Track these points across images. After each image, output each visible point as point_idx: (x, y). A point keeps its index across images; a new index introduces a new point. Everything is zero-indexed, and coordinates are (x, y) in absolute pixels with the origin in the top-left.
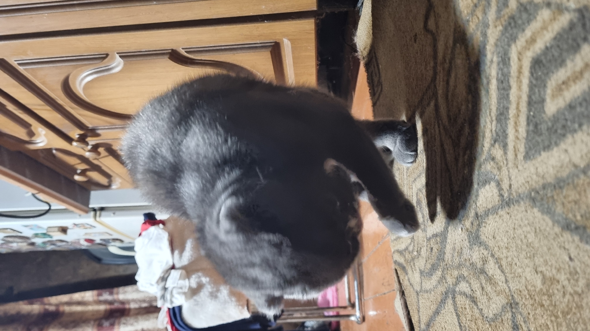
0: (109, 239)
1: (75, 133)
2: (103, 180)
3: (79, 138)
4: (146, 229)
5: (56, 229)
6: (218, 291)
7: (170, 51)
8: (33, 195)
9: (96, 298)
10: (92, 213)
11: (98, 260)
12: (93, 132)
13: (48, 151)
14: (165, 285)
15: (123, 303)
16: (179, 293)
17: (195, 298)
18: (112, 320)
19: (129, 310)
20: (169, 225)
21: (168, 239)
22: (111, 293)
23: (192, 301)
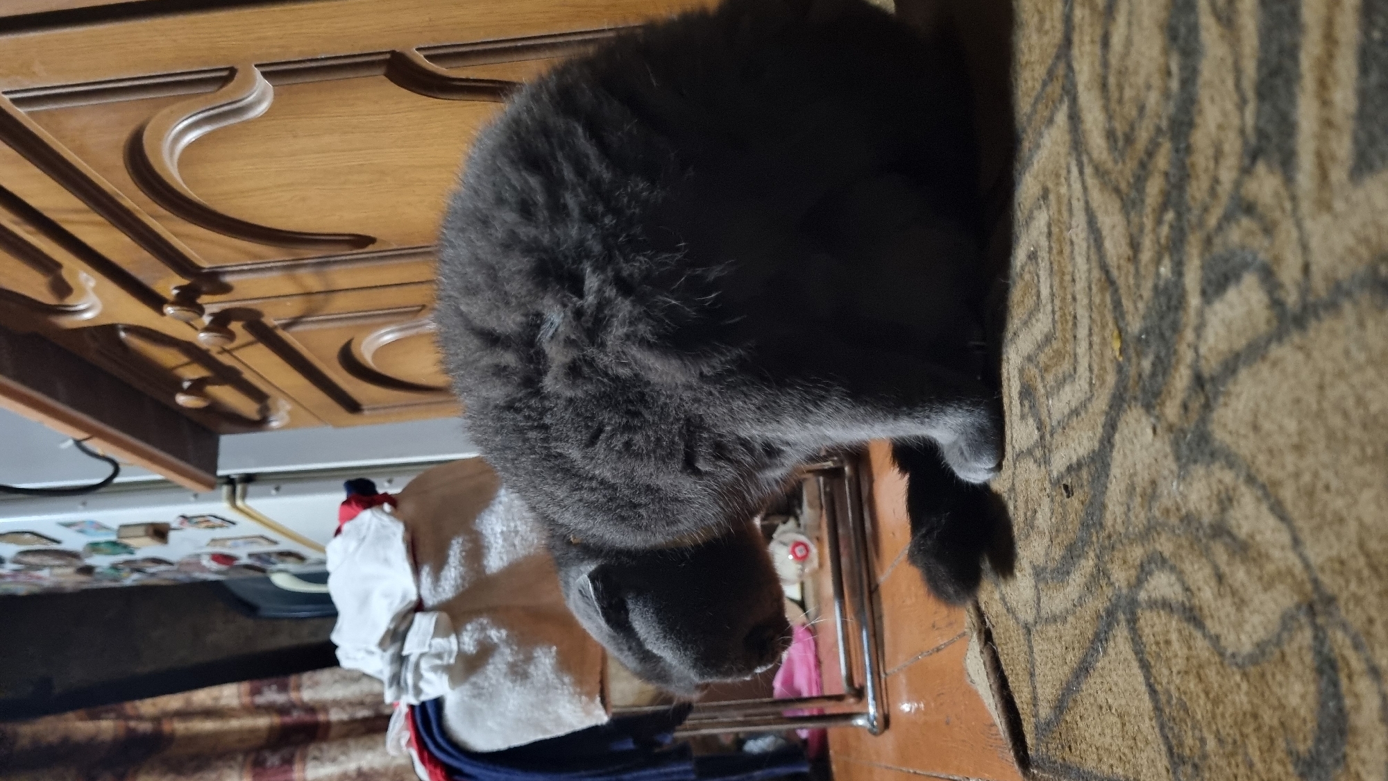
0: (269, 554)
1: (169, 284)
2: (246, 407)
3: (178, 295)
4: (351, 517)
5: (141, 531)
6: (529, 659)
7: (388, 56)
8: (78, 443)
9: (247, 700)
10: (225, 490)
11: (249, 609)
12: (213, 281)
13: (106, 333)
14: (402, 648)
15: (311, 709)
16: (435, 669)
17: (473, 679)
18: (285, 752)
19: (328, 725)
20: (408, 507)
21: (404, 539)
22: (283, 688)
23: (466, 688)
